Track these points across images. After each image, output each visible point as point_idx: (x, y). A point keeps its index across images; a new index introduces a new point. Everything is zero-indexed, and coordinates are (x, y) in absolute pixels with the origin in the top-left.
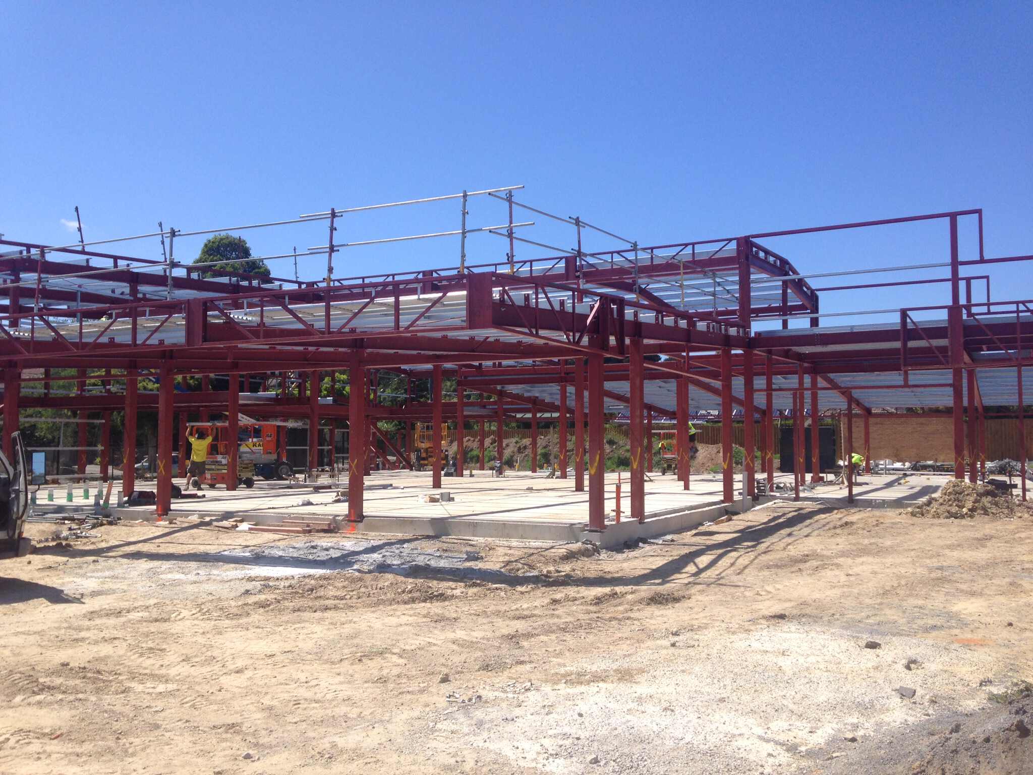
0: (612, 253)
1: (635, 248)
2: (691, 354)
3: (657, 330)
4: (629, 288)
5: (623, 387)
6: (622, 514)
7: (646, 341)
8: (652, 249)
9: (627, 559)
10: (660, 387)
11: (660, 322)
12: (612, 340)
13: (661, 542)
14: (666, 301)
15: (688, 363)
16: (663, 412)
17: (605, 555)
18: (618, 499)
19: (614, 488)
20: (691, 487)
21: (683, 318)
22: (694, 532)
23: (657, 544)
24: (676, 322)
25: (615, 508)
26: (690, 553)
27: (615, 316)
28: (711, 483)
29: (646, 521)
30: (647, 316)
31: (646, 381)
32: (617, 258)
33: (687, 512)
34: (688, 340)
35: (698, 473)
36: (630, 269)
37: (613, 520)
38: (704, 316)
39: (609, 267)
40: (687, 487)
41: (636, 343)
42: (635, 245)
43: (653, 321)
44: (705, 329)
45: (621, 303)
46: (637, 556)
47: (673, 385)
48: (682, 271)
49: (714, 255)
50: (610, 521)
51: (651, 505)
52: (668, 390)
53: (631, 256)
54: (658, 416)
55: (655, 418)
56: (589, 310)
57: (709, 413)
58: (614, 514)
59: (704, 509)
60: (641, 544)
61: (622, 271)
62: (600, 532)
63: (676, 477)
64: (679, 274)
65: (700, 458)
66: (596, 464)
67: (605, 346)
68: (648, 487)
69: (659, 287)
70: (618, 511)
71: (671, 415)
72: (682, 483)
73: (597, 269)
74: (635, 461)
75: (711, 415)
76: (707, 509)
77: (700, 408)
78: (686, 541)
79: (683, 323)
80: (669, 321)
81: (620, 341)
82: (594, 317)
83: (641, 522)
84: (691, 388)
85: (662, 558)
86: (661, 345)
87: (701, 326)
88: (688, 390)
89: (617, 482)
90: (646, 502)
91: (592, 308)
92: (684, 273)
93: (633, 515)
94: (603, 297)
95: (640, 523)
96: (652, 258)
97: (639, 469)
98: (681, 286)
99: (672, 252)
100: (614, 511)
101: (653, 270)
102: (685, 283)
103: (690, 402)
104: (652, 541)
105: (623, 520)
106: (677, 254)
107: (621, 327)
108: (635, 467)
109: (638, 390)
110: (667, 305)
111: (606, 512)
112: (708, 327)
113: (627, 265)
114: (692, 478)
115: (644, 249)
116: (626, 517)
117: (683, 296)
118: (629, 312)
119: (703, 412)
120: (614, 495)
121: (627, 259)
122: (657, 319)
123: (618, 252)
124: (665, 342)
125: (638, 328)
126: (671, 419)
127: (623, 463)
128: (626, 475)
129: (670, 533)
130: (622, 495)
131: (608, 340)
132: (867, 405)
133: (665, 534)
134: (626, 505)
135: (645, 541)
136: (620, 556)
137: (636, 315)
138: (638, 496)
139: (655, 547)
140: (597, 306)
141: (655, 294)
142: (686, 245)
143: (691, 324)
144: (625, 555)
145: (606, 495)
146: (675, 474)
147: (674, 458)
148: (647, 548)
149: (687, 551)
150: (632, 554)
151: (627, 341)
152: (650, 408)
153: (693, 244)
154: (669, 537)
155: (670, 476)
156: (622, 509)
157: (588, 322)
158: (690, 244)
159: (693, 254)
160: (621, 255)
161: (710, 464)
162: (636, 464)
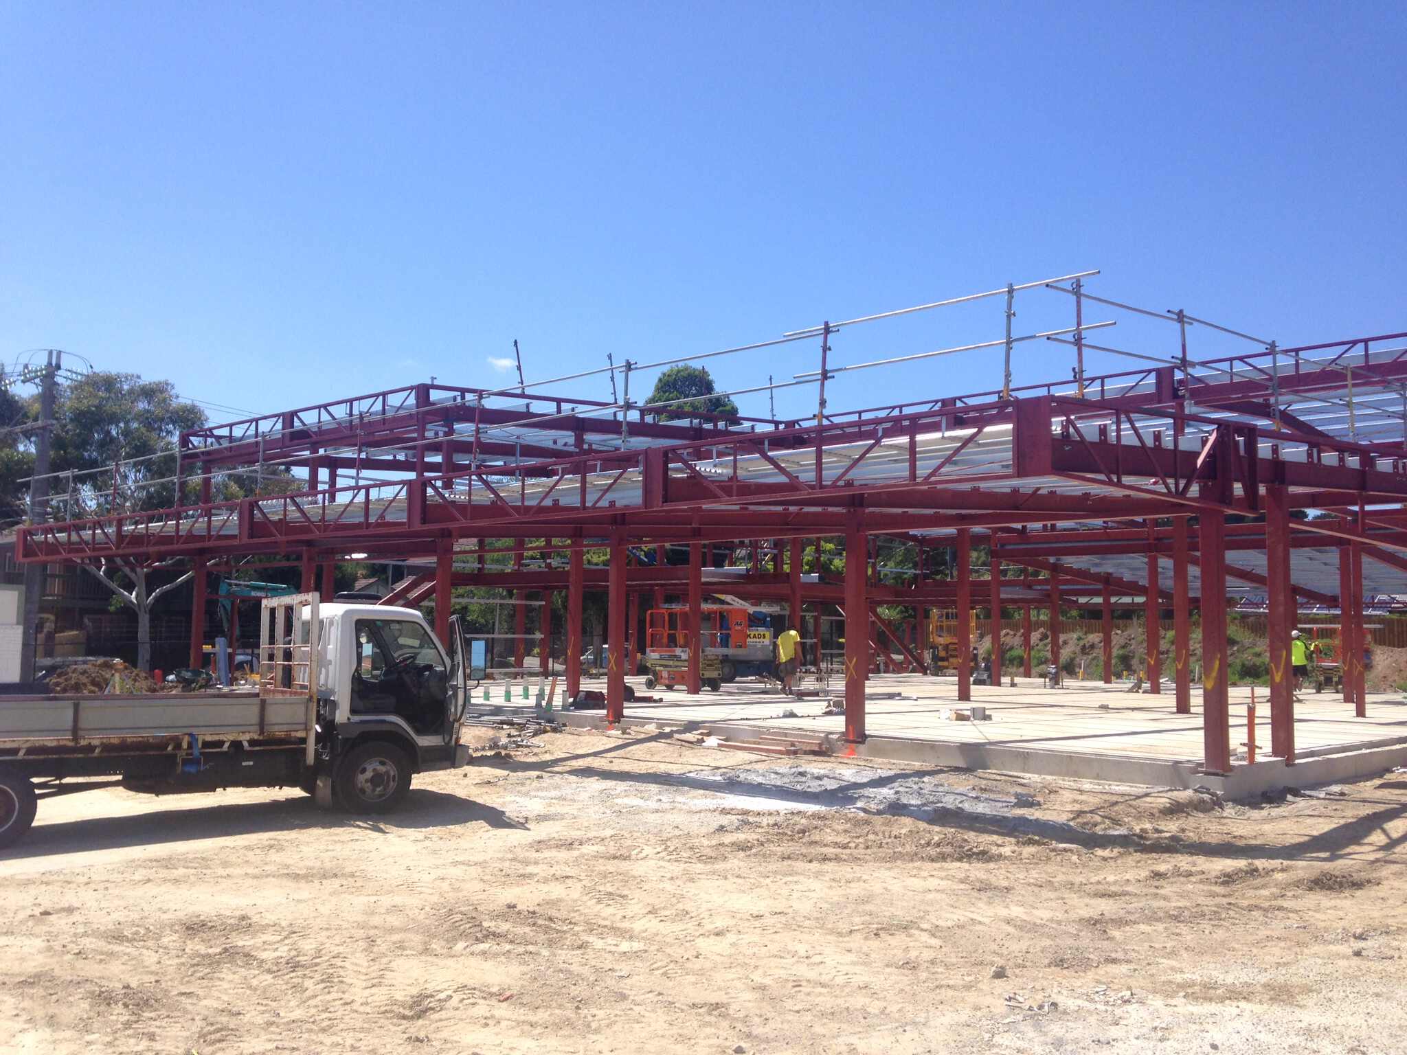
0: (1231, 360)
1: (1272, 350)
2: (1368, 508)
3: (1309, 472)
4: (1264, 410)
5: (1256, 560)
6: (1257, 751)
7: (1293, 490)
8: (1297, 351)
9: (1269, 819)
10: (1311, 559)
11: (1316, 461)
12: (1238, 489)
13: (1322, 795)
14: (1319, 428)
15: (1360, 523)
16: (1315, 597)
17: (1233, 812)
18: (1251, 726)
19: (1243, 710)
20: (1368, 713)
21: (1353, 454)
22: (1378, 782)
23: (1318, 799)
24: (1342, 460)
25: (1246, 741)
26: (1374, 814)
27: (1242, 452)
28: (1400, 707)
29: (1297, 761)
30: (1294, 452)
31: (1292, 550)
32: (1239, 367)
33: (1364, 751)
34: (1363, 487)
35: (1376, 690)
36: (1263, 382)
37: (1243, 759)
38: (1387, 450)
39: (1226, 380)
40: (1361, 712)
41: (1276, 494)
42: (1273, 345)
43: (1303, 459)
44: (1389, 469)
45: (1252, 434)
46: (1284, 814)
47: (1333, 556)
48: (1350, 382)
49: (1399, 358)
50: (1238, 759)
51: (1305, 738)
52: (1326, 564)
53: (1265, 363)
54: (1307, 603)
55: (1302, 606)
56: (1200, 445)
57: (1394, 599)
58: (1246, 749)
59: (1394, 747)
60: (1289, 797)
61: (1250, 385)
62: (1222, 775)
63: (1341, 696)
64: (1345, 386)
65: (1380, 668)
66: (1214, 674)
67: (1226, 497)
68: (1299, 711)
69: (1308, 408)
70: (1251, 745)
71: (1331, 601)
72: (1353, 706)
73: (1207, 384)
74: (1278, 668)
75: (1398, 602)
76: (1398, 747)
77: (1376, 590)
78: (1366, 795)
79: (1353, 462)
80: (1330, 458)
81: (1251, 490)
82: (1208, 455)
83: (1289, 763)
84: (1366, 560)
85: (1328, 820)
86: (1313, 495)
87: (1384, 464)
88: (1361, 563)
89: (1249, 701)
90: (1296, 734)
91: (1204, 442)
92: (1354, 385)
93: (1275, 753)
94: (1220, 424)
95: (1287, 765)
96: (1297, 364)
97: (1284, 684)
98: (1349, 405)
99: (1331, 354)
100: (1244, 745)
101: (1299, 382)
102: (1355, 400)
103: (1365, 582)
104: (1308, 792)
105: (1259, 759)
106: (1340, 356)
107: (1252, 469)
108: (1278, 679)
109: (1280, 566)
110: (1321, 434)
111: (1232, 747)
112: (1395, 467)
113: (1258, 377)
114: (1369, 698)
115: (1286, 352)
116: (1265, 755)
117: (1353, 419)
118: (1264, 448)
119: (1384, 597)
120: (1245, 721)
121: (1255, 368)
122: (1310, 455)
123: (1241, 359)
124: (1323, 490)
125: (1279, 471)
126: (1329, 608)
127: (1251, 674)
128: (1265, 691)
129: (1337, 782)
130: (1257, 721)
131: (1231, 489)
133: (1329, 784)
134: (1264, 737)
135: (1296, 793)
136: (1255, 814)
137: (1275, 450)
138: (1283, 724)
139: (1315, 802)
140: (1212, 439)
141: (1302, 419)
142: (1354, 343)
143: (1367, 462)
144: (1264, 813)
145: (1232, 721)
146: (1337, 692)
147: (1336, 667)
148: (1301, 803)
149: (1370, 811)
150: (1275, 812)
151: (1262, 490)
152: (1296, 590)
153: (1366, 341)
154: (1336, 788)
155: (1328, 695)
156: (1257, 743)
157: (1199, 462)
158: (1361, 341)
159: (1367, 355)
160: (1246, 363)
161: (1396, 678)
162: (1280, 674)
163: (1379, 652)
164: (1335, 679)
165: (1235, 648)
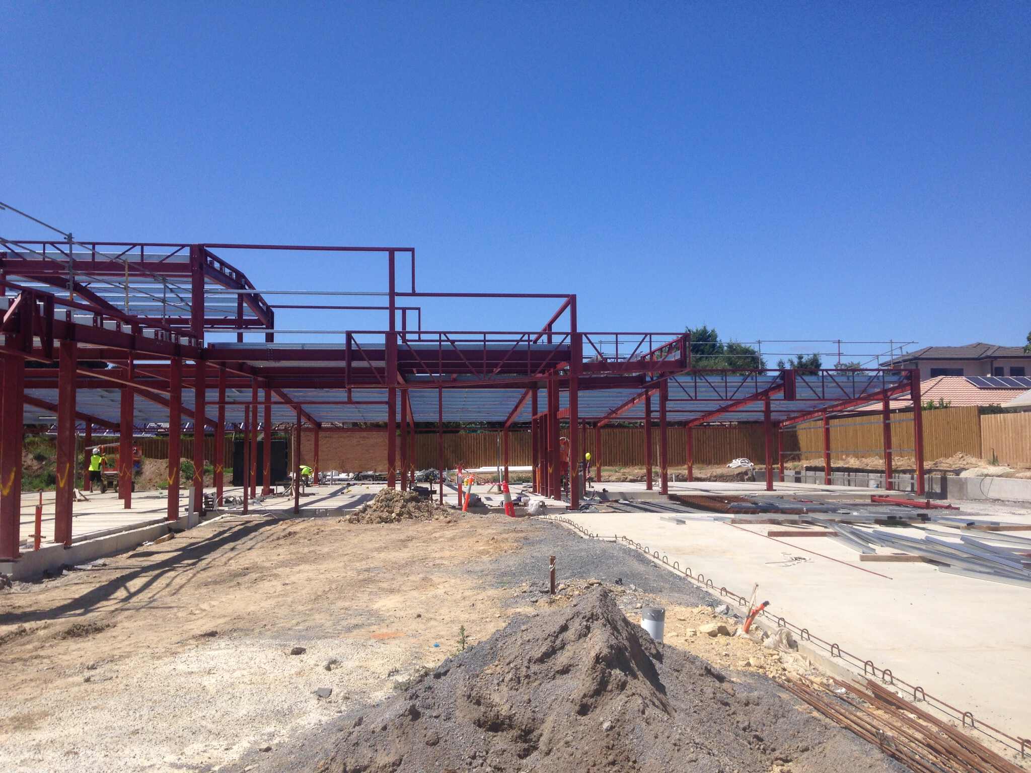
0: (44, 243)
1: (69, 240)
2: (136, 362)
3: (94, 333)
4: (61, 284)
5: (51, 395)
6: (42, 540)
7: (80, 345)
8: (94, 244)
9: (47, 590)
10: (102, 397)
11: (99, 325)
12: (37, 341)
13: (89, 567)
14: (111, 303)
15: (135, 374)
16: (104, 424)
17: (18, 588)
18: (38, 522)
19: (33, 510)
20: (132, 506)
21: (127, 323)
22: (131, 553)
23: (84, 570)
24: (118, 326)
25: (33, 533)
26: (122, 576)
27: (42, 313)
28: (156, 500)
29: (73, 545)
30: (83, 318)
31: (78, 390)
32: (50, 250)
33: (124, 533)
34: (133, 347)
35: (143, 489)
36: (64, 264)
37: (31, 547)
38: (151, 323)
39: (40, 259)
40: (128, 505)
41: (68, 346)
42: (70, 237)
43: (90, 323)
44: (152, 336)
45: (51, 301)
46: (58, 585)
47: (117, 395)
48: (127, 272)
49: (164, 260)
50: (27, 548)
51: (80, 528)
52: (112, 401)
53: (66, 249)
54: (99, 429)
55: (95, 431)
56: (7, 304)
57: (159, 426)
58: (33, 539)
59: (145, 528)
60: (65, 572)
61: (54, 265)
62: (13, 561)
63: (117, 495)
64: (124, 275)
65: (147, 473)
66: (10, 484)
67: (27, 347)
68: (77, 507)
69: (100, 286)
70: (38, 537)
71: (115, 427)
72: (123, 501)
73: (25, 260)
74: (62, 479)
75: (162, 428)
76: (148, 528)
77: (149, 420)
78: (120, 564)
79: (127, 328)
80: (110, 325)
81: (47, 343)
82: (13, 313)
83: (67, 547)
84: (137, 398)
85: (89, 584)
86: (101, 350)
87: (149, 333)
88: (133, 400)
89: (38, 503)
90: (73, 524)
91: (11, 302)
92: (130, 275)
93: (57, 540)
94: (25, 291)
95: (65, 548)
96: (93, 254)
97: (67, 488)
98: (126, 288)
99: (117, 250)
100: (32, 536)
101: (94, 267)
102: (131, 286)
103: (136, 413)
104: (79, 567)
105: (44, 545)
106: (123, 253)
107: (49, 328)
108: (62, 485)
109: (68, 399)
110: (112, 307)
111: (21, 539)
112: (156, 334)
113: (61, 258)
114: (133, 495)
115: (82, 244)
116: (49, 542)
117: (127, 300)
118: (60, 312)
119: (153, 425)
120: (33, 518)
121: (62, 252)
122: (95, 321)
123: (52, 243)
124: (106, 347)
125: (70, 330)
126: (115, 432)
127: (51, 481)
128: (50, 495)
129: (101, 557)
130: (43, 518)
131: (31, 341)
132: (318, 420)
133: (96, 559)
134: (49, 530)
135: (70, 568)
136: (36, 588)
137: (69, 314)
138: (64, 518)
139: (82, 573)
140: (17, 301)
141: (98, 294)
142: (134, 245)
143: (137, 330)
144: (43, 586)
145: (23, 519)
146: (116, 492)
147: (116, 474)
148: (72, 575)
149: (119, 575)
150: (52, 584)
151: (57, 343)
152: (89, 419)
153: (142, 245)
154: (100, 561)
156: (42, 534)
157: (6, 318)
158: (139, 244)
159: (142, 255)
160: (56, 247)
161: (158, 480)
162: (64, 481)
163: (147, 462)
164: (115, 483)
165: (44, 463)
